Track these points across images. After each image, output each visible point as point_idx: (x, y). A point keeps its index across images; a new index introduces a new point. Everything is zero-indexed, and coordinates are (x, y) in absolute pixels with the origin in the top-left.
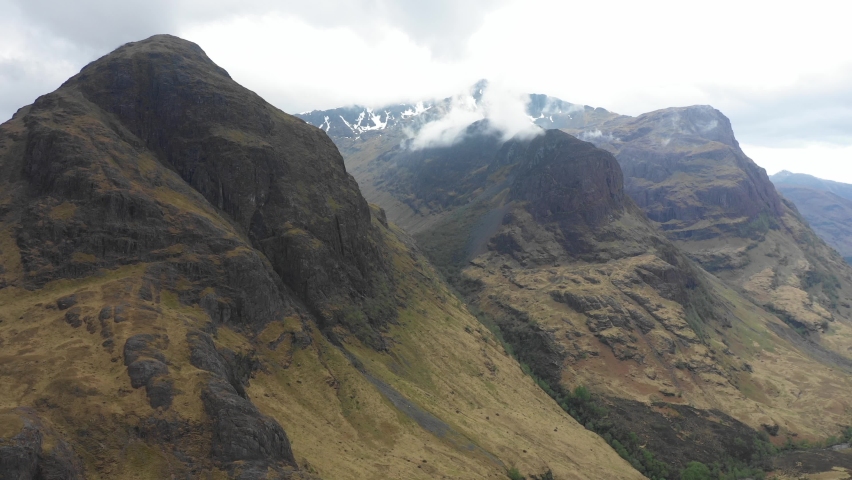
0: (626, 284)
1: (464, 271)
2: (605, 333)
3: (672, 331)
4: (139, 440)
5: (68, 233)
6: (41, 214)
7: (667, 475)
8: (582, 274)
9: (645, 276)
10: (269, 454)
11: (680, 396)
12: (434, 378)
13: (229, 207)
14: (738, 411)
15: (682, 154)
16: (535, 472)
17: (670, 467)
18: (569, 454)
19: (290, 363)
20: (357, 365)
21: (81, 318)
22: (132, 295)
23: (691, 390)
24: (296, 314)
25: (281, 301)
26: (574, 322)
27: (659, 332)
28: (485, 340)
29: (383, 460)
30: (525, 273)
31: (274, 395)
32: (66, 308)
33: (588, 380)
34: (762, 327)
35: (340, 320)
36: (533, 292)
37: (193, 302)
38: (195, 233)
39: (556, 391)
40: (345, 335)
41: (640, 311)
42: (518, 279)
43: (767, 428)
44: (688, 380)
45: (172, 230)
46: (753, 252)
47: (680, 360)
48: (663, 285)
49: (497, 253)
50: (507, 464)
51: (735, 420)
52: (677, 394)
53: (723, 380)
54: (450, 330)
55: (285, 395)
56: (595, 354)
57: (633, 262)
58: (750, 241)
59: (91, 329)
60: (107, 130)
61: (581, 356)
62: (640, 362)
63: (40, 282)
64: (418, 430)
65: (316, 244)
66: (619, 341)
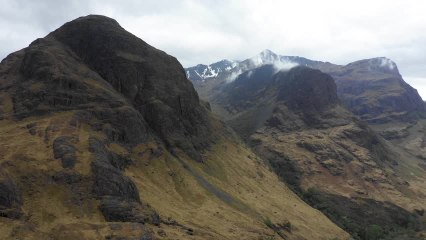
0: (337, 139)
1: (253, 136)
2: (325, 162)
3: (363, 162)
4: (54, 182)
5: (37, 96)
6: (25, 88)
7: (358, 230)
8: (313, 134)
9: (348, 135)
10: (125, 195)
11: (367, 194)
12: (228, 177)
13: (123, 90)
14: (400, 203)
15: (370, 81)
16: (280, 222)
17: (360, 227)
18: (301, 217)
19: (149, 163)
20: (185, 167)
21: (37, 131)
22: (66, 123)
23: (373, 191)
24: (154, 141)
25: (146, 134)
26: (308, 157)
27: (355, 162)
28: (259, 163)
29: (194, 210)
30: (283, 135)
31: (138, 177)
32: (30, 127)
33: (315, 185)
34: (415, 165)
35: (178, 145)
36: (287, 144)
37: (99, 130)
38: (102, 97)
39: (298, 191)
40: (181, 153)
41: (345, 152)
42: (279, 138)
43: (418, 211)
44: (372, 186)
45: (90, 95)
46: (410, 130)
47: (367, 176)
48: (359, 140)
49: (269, 127)
50: (265, 218)
51: (399, 207)
52: (365, 193)
53: (392, 187)
54: (239, 156)
55: (145, 178)
56: (320, 172)
57: (342, 128)
58: (409, 124)
59: (40, 135)
60: (63, 52)
61: (312, 173)
62: (345, 177)
63: (21, 118)
64: (216, 199)
65: (167, 108)
66: (333, 166)
